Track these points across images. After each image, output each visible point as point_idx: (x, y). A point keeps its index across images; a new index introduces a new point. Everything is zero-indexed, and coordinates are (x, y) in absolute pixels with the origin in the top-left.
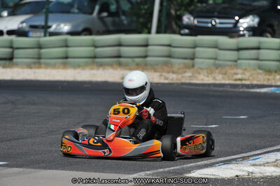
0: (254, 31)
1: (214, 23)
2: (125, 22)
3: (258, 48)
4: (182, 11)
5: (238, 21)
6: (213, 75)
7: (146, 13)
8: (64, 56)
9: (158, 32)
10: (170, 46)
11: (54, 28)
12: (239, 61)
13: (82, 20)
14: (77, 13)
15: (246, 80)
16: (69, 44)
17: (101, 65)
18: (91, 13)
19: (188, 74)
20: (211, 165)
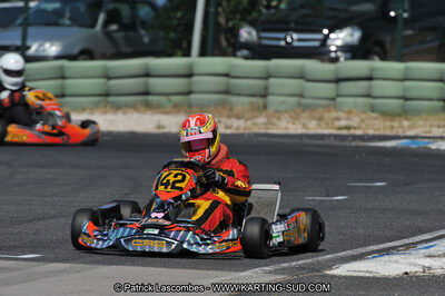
0: (353, 52)
1: (289, 40)
2: (146, 40)
3: (370, 78)
4: (235, 22)
5: (327, 37)
6: (303, 121)
7: (178, 25)
8: (59, 93)
9: (203, 53)
10: (227, 75)
11: (34, 49)
12: (339, 99)
13: (78, 36)
14: (69, 26)
15: (355, 128)
16: (66, 75)
17: (117, 108)
18: (93, 26)
19: (262, 120)
20: (361, 257)
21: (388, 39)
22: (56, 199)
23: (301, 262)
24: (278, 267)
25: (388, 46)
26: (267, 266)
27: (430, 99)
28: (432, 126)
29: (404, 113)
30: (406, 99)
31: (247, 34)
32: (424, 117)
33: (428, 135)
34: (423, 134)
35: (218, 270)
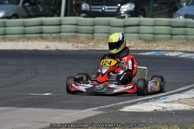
0: (131, 14)
1: (103, 9)
2: (41, 10)
3: (139, 25)
4: (80, 1)
5: (120, 7)
7: (55, 3)
8: (4, 33)
9: (66, 15)
10: (76, 25)
13: (12, 8)
14: (8, 4)
15: (132, 47)
16: (7, 25)
17: (29, 39)
18: (18, 4)
19: (92, 44)
20: (135, 103)
21: (146, 8)
22: (3, 79)
23: (109, 106)
24: (99, 108)
25: (147, 11)
26: (94, 107)
27: (165, 34)
28: (166, 46)
29: (154, 40)
30: (155, 34)
31: (85, 6)
32: (163, 42)
33: (164, 50)
34: (162, 49)
35: (73, 109)
